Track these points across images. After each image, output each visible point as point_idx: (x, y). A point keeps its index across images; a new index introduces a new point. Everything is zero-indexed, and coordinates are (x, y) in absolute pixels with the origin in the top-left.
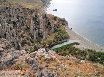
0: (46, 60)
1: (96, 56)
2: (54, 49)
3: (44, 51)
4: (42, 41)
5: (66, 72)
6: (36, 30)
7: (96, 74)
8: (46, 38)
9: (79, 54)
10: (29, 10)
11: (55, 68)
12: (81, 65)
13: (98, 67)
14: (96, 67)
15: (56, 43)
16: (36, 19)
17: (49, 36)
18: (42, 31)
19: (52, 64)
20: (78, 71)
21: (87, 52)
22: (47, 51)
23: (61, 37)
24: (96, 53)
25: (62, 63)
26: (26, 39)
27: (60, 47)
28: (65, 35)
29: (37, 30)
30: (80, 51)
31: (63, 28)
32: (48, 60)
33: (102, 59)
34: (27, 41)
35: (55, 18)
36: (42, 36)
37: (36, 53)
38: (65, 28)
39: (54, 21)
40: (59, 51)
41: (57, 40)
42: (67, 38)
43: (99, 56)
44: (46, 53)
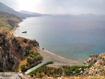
1: (71, 71)
4: (14, 68)
6: (5, 56)
8: (18, 64)
9: (54, 73)
15: (30, 67)
16: (4, 43)
17: (20, 60)
18: (13, 56)
21: (62, 69)
23: (34, 59)
24: (71, 68)
27: (35, 70)
28: (38, 56)
29: (7, 56)
30: (55, 70)
31: (35, 49)
33: (77, 73)
35: (25, 41)
36: (13, 61)
38: (36, 50)
39: (24, 43)
40: (34, 75)
41: (30, 64)
42: (40, 59)
43: (74, 70)
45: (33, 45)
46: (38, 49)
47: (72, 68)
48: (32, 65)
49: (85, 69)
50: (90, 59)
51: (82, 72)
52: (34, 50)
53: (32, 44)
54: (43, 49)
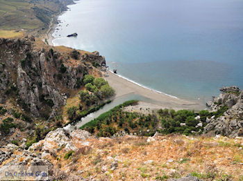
0: (70, 155)
1: (178, 122)
2: (83, 126)
3: (61, 137)
4: (53, 114)
5: (119, 170)
6: (33, 89)
7: (181, 159)
8: (61, 105)
9: (140, 124)
10: (9, 44)
11: (92, 168)
12: (148, 148)
13: (183, 143)
14: (180, 143)
15: (87, 112)
16: (30, 62)
17: (66, 97)
18: (49, 88)
19: (84, 162)
20: (145, 162)
21: (158, 116)
22: (67, 135)
23: (96, 94)
24: (176, 115)
25: (106, 154)
26: (11, 117)
27: (98, 119)
28: (103, 88)
29: (36, 90)
30: (142, 118)
31: (97, 74)
32: (73, 154)
33: (189, 125)
34: (16, 121)
35: (75, 54)
36: (51, 100)
37: (43, 145)
38: (101, 76)
39: (73, 61)
40: (96, 128)
41: (88, 105)
42: (108, 95)
43: (183, 120)
44: (67, 138)
45: (93, 64)
46: (103, 73)
47: (178, 116)
48: (92, 107)
49: (208, 119)
50: (221, 96)
51: (200, 124)
52: (94, 74)
53: (90, 61)
54: (115, 72)
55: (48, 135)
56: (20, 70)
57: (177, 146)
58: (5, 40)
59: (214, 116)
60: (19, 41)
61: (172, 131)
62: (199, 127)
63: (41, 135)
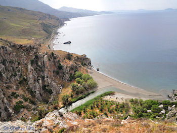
0: (62, 131)
1: (145, 109)
2: (73, 110)
3: (56, 117)
4: (51, 99)
8: (58, 93)
9: (116, 110)
10: (23, 49)
12: (122, 129)
13: (150, 126)
14: (147, 126)
15: (77, 99)
16: (37, 61)
17: (61, 88)
18: (49, 81)
21: (130, 104)
22: (61, 116)
23: (83, 86)
24: (144, 104)
26: (22, 100)
27: (84, 105)
28: (89, 82)
29: (40, 81)
30: (117, 105)
31: (84, 71)
32: (65, 130)
33: (154, 112)
34: (25, 103)
35: (69, 57)
36: (50, 89)
37: (43, 122)
38: (87, 71)
39: (67, 61)
40: (82, 112)
41: (77, 94)
42: (92, 88)
43: (149, 108)
44: (61, 118)
45: (82, 64)
46: (89, 70)
47: (146, 104)
48: (80, 96)
49: (169, 108)
51: (163, 111)
52: (82, 71)
53: (80, 61)
54: (98, 70)
55: (47, 115)
56: (30, 66)
57: (145, 128)
58: (21, 46)
59: (174, 106)
60: (30, 46)
61: (141, 116)
62: (163, 113)
63: (42, 115)
